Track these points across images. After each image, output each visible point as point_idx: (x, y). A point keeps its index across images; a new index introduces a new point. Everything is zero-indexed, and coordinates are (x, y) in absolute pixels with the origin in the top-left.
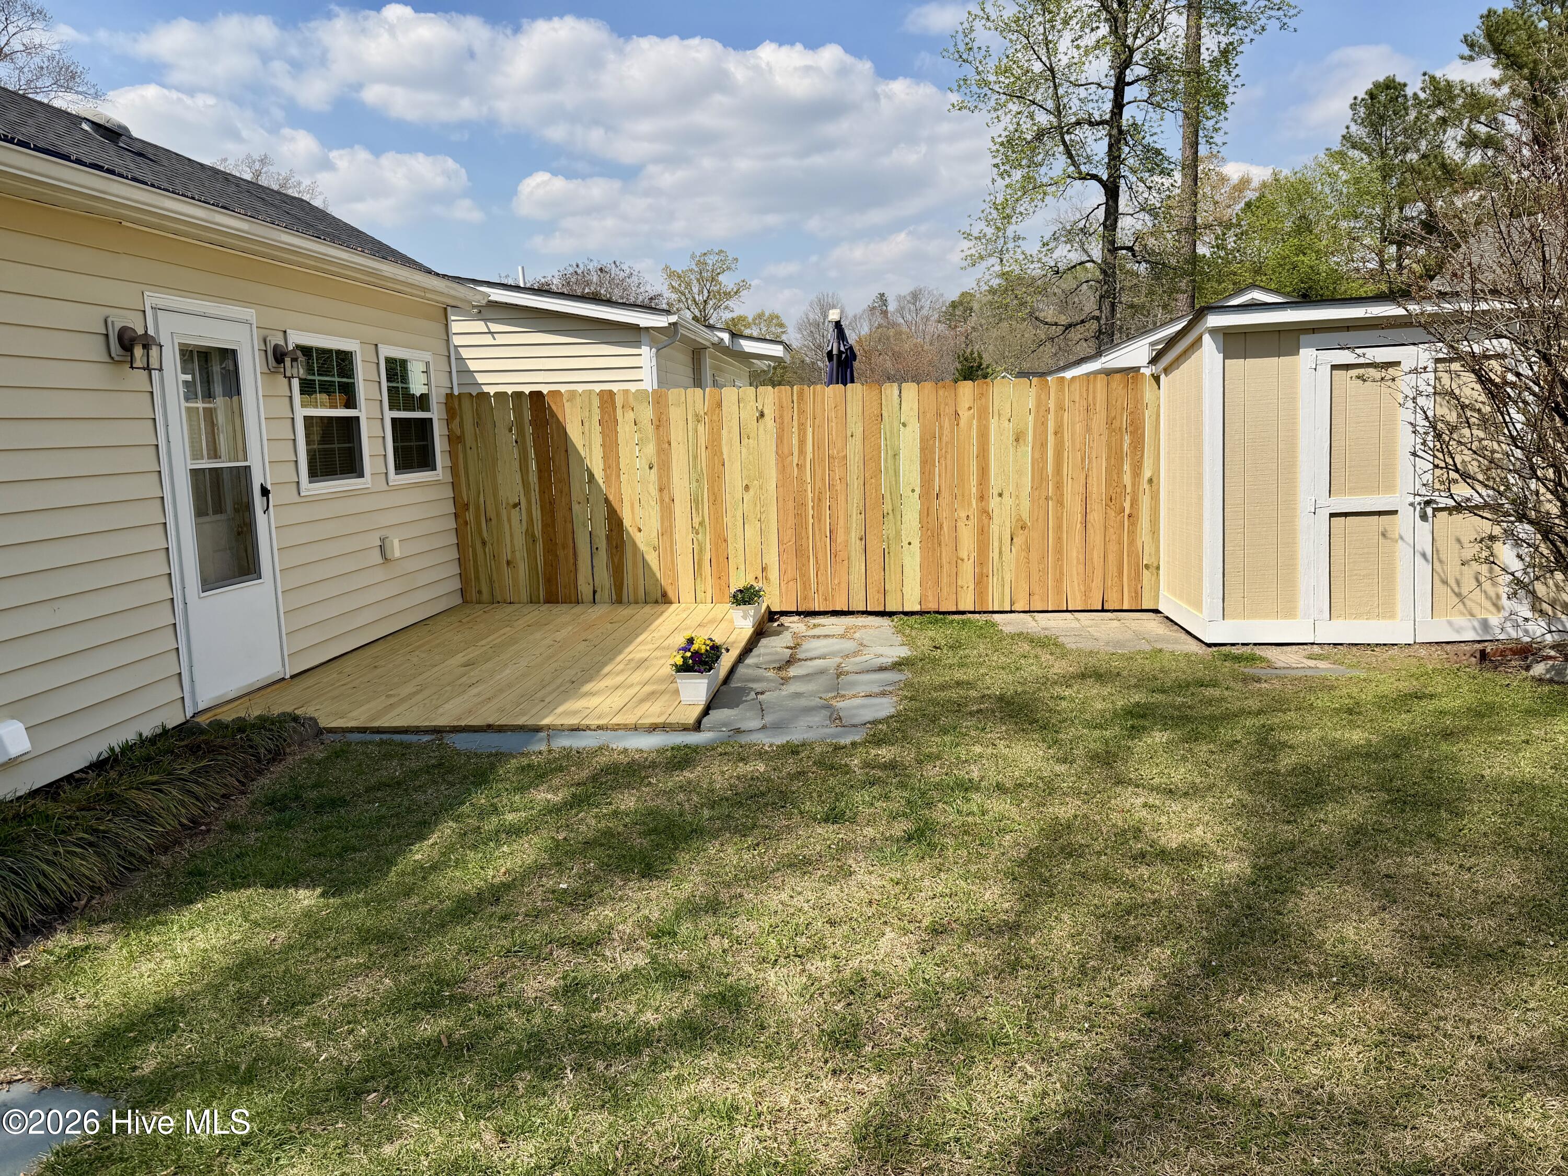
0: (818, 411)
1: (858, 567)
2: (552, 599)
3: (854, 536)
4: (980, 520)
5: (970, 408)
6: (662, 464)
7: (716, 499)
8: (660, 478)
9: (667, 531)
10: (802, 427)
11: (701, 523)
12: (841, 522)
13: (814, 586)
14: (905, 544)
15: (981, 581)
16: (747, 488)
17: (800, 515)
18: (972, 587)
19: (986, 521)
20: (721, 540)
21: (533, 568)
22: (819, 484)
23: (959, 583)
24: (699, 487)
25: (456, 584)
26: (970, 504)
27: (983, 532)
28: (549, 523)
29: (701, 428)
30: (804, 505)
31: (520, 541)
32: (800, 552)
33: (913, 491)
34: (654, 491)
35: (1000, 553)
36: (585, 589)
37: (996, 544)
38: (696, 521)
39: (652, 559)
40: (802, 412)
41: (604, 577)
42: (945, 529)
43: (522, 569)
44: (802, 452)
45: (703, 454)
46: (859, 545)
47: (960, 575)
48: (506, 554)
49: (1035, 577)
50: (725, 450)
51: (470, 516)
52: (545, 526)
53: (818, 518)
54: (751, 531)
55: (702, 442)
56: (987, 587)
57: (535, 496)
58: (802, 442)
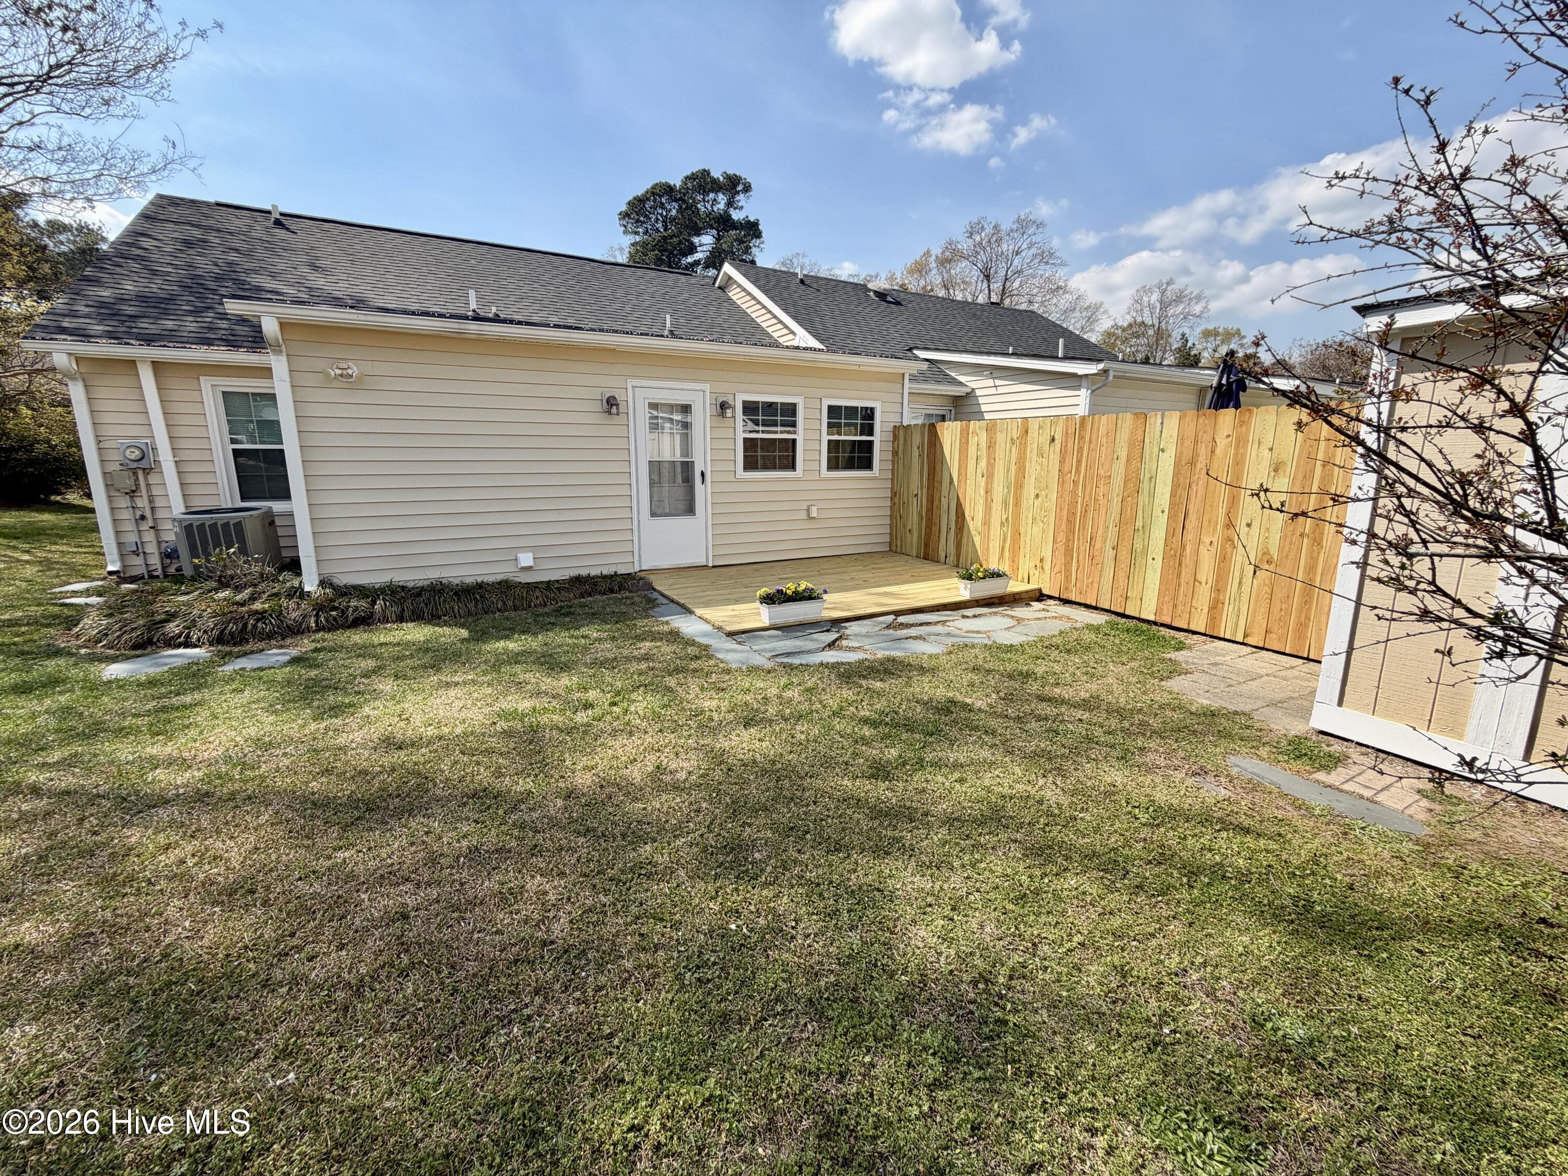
0: (1094, 437)
1: (1109, 573)
2: (926, 558)
3: (1109, 545)
4: (1223, 548)
5: (1228, 436)
6: (989, 476)
7: (1017, 503)
8: (987, 483)
9: (986, 522)
10: (1081, 449)
11: (1007, 519)
12: (1100, 533)
13: (1073, 581)
14: (1150, 558)
15: (1215, 607)
16: (1037, 496)
17: (1070, 522)
18: (1206, 610)
19: (1229, 550)
20: (1017, 534)
21: (920, 536)
22: (1087, 498)
23: (1194, 604)
24: (1009, 492)
25: (887, 539)
26: (1214, 530)
27: (1223, 561)
28: (930, 510)
29: (1014, 449)
30: (1074, 514)
31: (915, 518)
32: (1068, 552)
33: (1163, 512)
34: (982, 493)
35: (1240, 583)
36: (942, 554)
37: (1237, 574)
38: (1004, 517)
39: (977, 540)
40: (1082, 437)
41: (952, 549)
42: (1188, 550)
43: (915, 534)
44: (1078, 470)
45: (1013, 468)
46: (1112, 553)
47: (1196, 597)
48: (909, 526)
49: (1276, 614)
50: (1027, 465)
51: (896, 500)
52: (928, 510)
53: (1083, 526)
54: (1037, 530)
55: (1014, 460)
56: (1221, 614)
57: (925, 490)
58: (1079, 462)
